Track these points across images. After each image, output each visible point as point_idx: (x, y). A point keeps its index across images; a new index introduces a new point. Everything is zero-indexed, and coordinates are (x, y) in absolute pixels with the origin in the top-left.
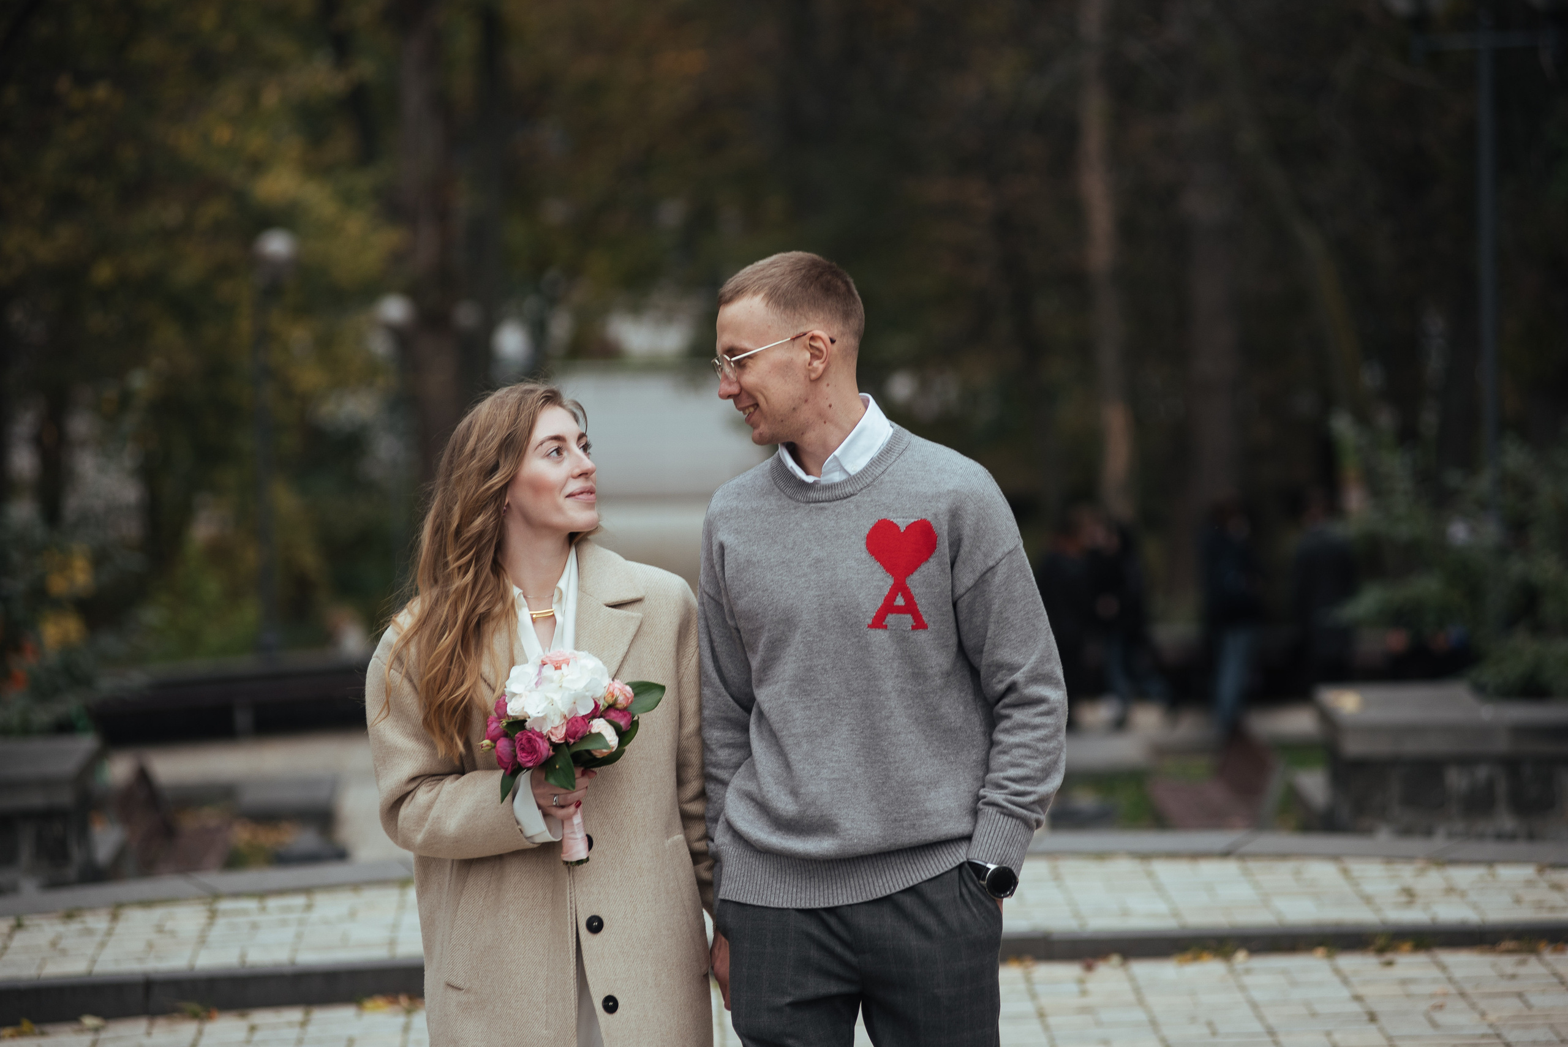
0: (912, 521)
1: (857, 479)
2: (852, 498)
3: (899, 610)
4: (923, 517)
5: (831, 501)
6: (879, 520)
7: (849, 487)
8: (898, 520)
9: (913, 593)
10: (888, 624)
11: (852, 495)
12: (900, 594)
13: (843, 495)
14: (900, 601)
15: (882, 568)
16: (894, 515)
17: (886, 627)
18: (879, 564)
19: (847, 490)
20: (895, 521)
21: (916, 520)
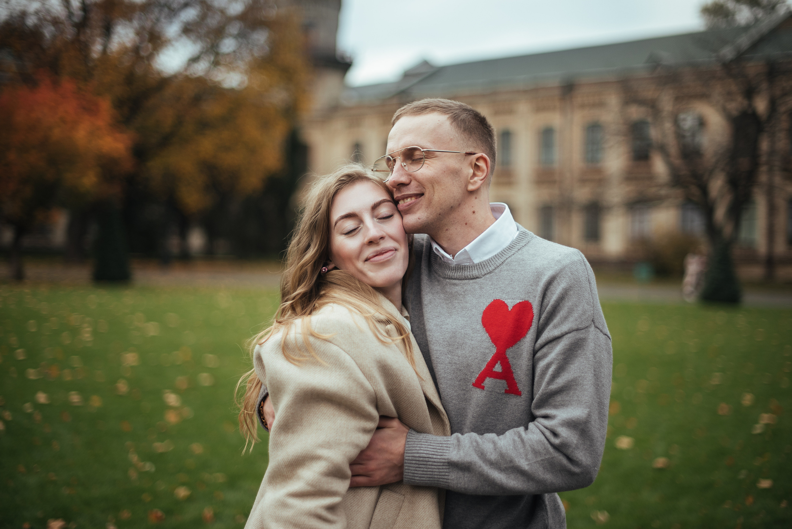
0: (518, 301)
1: (483, 266)
2: (477, 280)
3: (496, 376)
4: (526, 299)
5: (461, 280)
6: (494, 300)
7: (476, 271)
8: (508, 301)
9: (510, 363)
10: (486, 386)
11: (477, 278)
12: (499, 362)
13: (470, 276)
14: (498, 368)
15: (489, 338)
16: (507, 297)
17: (483, 388)
18: (487, 334)
19: (474, 273)
20: (506, 302)
21: (521, 301)
